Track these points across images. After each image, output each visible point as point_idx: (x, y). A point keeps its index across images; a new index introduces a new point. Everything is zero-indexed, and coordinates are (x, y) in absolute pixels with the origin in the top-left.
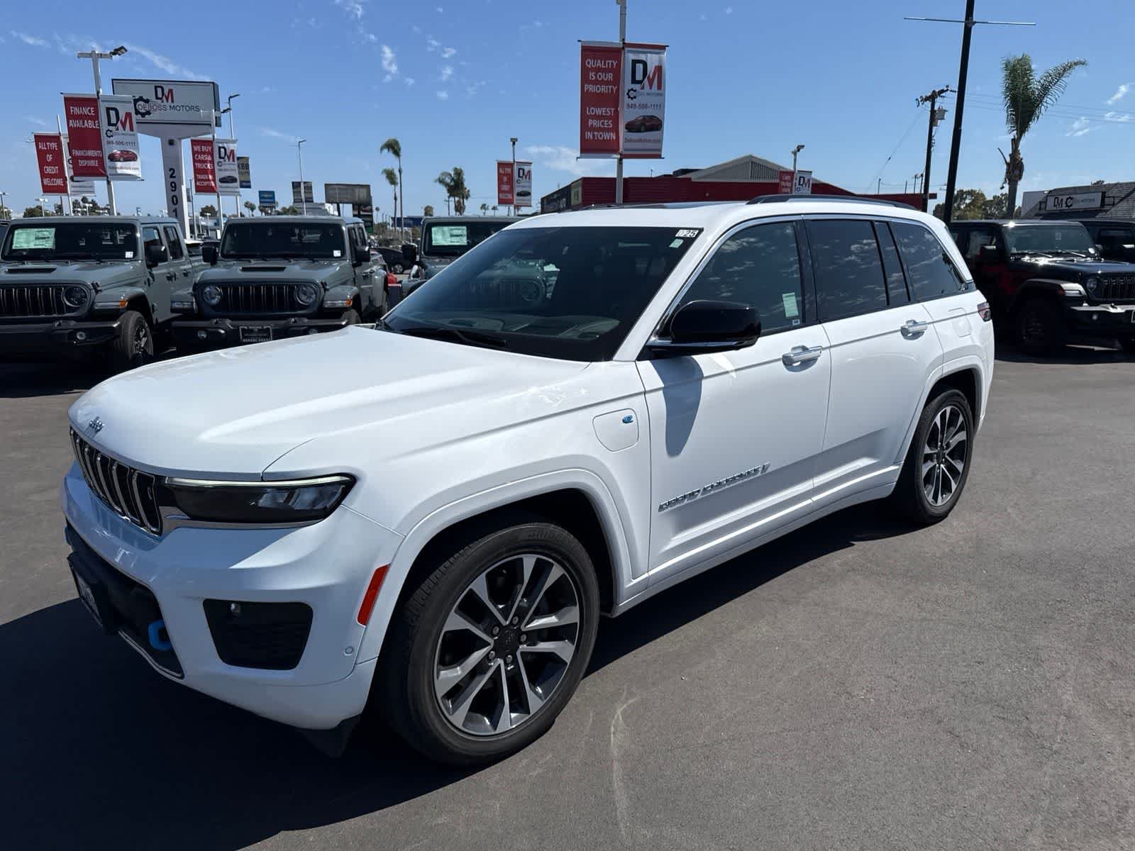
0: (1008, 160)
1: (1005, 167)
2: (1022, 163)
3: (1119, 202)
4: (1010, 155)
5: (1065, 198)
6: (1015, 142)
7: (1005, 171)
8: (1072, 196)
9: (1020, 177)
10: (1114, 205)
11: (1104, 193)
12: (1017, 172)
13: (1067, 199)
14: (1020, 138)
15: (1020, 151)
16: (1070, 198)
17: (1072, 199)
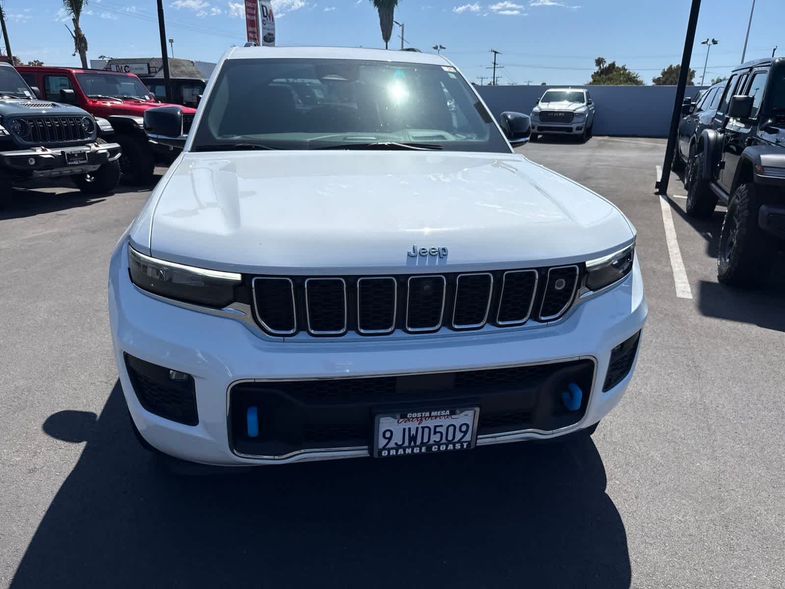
0: (74, 35)
1: (73, 40)
2: (85, 39)
3: (159, 71)
4: (74, 31)
5: (123, 66)
6: (76, 21)
7: (74, 44)
8: (128, 65)
9: (86, 48)
10: (156, 72)
11: (148, 65)
12: (83, 45)
13: (125, 67)
14: (78, 19)
15: (81, 29)
16: (126, 66)
17: (128, 67)
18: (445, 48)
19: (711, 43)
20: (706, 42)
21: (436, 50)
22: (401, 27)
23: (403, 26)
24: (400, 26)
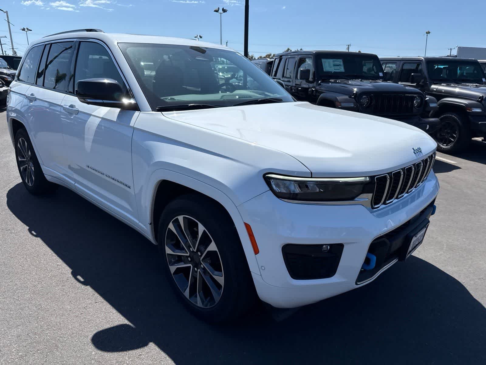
18: (31, 30)
19: (199, 37)
20: (197, 37)
21: (24, 31)
22: (6, 14)
23: (7, 12)
24: (5, 12)
